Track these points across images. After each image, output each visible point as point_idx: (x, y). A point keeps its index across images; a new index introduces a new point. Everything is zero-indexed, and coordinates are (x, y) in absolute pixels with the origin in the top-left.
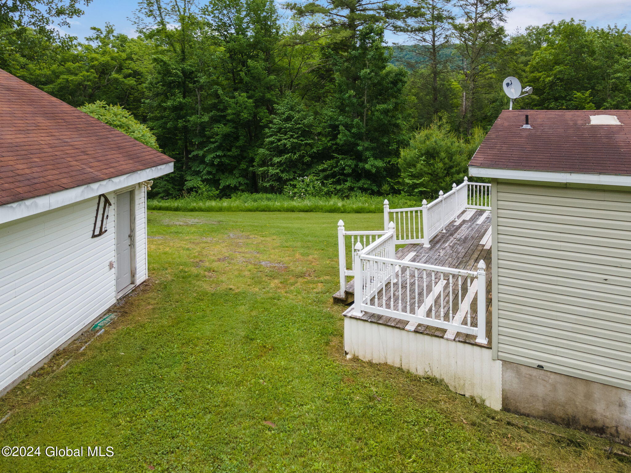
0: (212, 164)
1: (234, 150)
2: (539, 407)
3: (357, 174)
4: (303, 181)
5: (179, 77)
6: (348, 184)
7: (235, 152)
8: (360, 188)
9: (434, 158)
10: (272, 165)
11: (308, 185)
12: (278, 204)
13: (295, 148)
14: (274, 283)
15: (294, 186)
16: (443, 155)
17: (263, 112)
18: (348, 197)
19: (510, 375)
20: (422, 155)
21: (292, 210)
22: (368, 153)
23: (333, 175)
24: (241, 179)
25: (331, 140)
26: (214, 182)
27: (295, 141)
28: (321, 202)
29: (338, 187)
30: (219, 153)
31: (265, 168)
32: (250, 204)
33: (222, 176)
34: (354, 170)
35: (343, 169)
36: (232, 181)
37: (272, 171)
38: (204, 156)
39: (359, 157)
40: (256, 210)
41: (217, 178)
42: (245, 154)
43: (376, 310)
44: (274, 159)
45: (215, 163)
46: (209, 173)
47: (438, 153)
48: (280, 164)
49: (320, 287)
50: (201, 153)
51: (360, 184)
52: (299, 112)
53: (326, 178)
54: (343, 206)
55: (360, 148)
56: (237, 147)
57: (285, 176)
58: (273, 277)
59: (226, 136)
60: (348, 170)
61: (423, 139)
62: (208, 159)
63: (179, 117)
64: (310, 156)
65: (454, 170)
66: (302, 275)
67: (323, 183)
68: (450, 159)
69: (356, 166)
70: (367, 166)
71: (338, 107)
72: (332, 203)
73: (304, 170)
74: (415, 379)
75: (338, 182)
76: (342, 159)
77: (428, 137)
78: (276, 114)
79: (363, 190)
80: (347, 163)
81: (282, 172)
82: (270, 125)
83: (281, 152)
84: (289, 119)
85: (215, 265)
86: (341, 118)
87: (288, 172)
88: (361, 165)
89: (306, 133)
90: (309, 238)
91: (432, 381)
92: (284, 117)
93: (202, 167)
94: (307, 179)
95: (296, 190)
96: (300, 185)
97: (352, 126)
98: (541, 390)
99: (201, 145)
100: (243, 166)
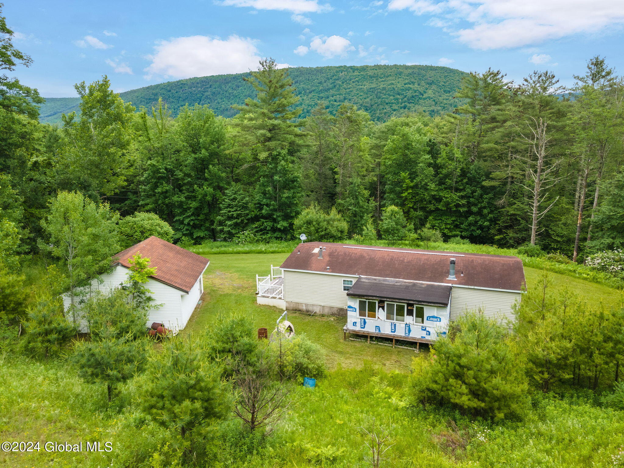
0: (189, 224)
1: (201, 216)
2: (291, 308)
3: (274, 230)
4: (243, 234)
5: (164, 173)
6: (269, 235)
7: (202, 217)
8: (275, 237)
9: (310, 224)
10: (226, 226)
11: (246, 237)
12: (230, 249)
13: (238, 216)
14: (239, 291)
15: (239, 237)
16: (314, 223)
17: (219, 194)
18: (268, 242)
19: (287, 304)
20: (304, 224)
21: (238, 253)
22: (279, 219)
23: (261, 230)
24: (206, 232)
25: (259, 211)
26: (191, 235)
27: (238, 212)
28: (253, 247)
29: (264, 237)
30: (193, 218)
31: (221, 227)
32: (215, 250)
33: (195, 231)
34: (272, 228)
35: (266, 227)
36: (202, 234)
37: (226, 229)
38: (183, 221)
39: (275, 221)
40: (219, 253)
41: (192, 232)
42: (208, 218)
43: (264, 295)
44: (227, 222)
45: (191, 224)
46: (187, 230)
47: (312, 222)
48: (230, 226)
49: (252, 291)
50: (181, 218)
51: (275, 235)
52: (240, 195)
53: (257, 232)
54: (265, 250)
55: (275, 216)
56: (203, 214)
57: (233, 231)
58: (239, 289)
59: (196, 209)
60: (268, 228)
61: (305, 214)
62: (186, 222)
63: (166, 197)
64: (247, 220)
65: (320, 230)
66: (247, 288)
67: (255, 235)
68: (318, 224)
69: (273, 225)
70: (279, 226)
71: (262, 193)
72: (259, 248)
73: (244, 227)
74: (271, 307)
75: (263, 234)
76: (266, 222)
77: (308, 214)
78: (226, 196)
79: (277, 238)
80: (268, 224)
81: (232, 229)
82: (223, 203)
83: (230, 218)
84: (235, 199)
85: (220, 286)
86: (264, 200)
87: (235, 229)
88: (275, 225)
89: (245, 207)
90: (249, 273)
91: (274, 307)
92: (231, 198)
93: (182, 226)
94: (246, 233)
95: (240, 240)
96: (242, 236)
97: (270, 205)
98: (292, 306)
99: (181, 214)
100: (207, 225)
